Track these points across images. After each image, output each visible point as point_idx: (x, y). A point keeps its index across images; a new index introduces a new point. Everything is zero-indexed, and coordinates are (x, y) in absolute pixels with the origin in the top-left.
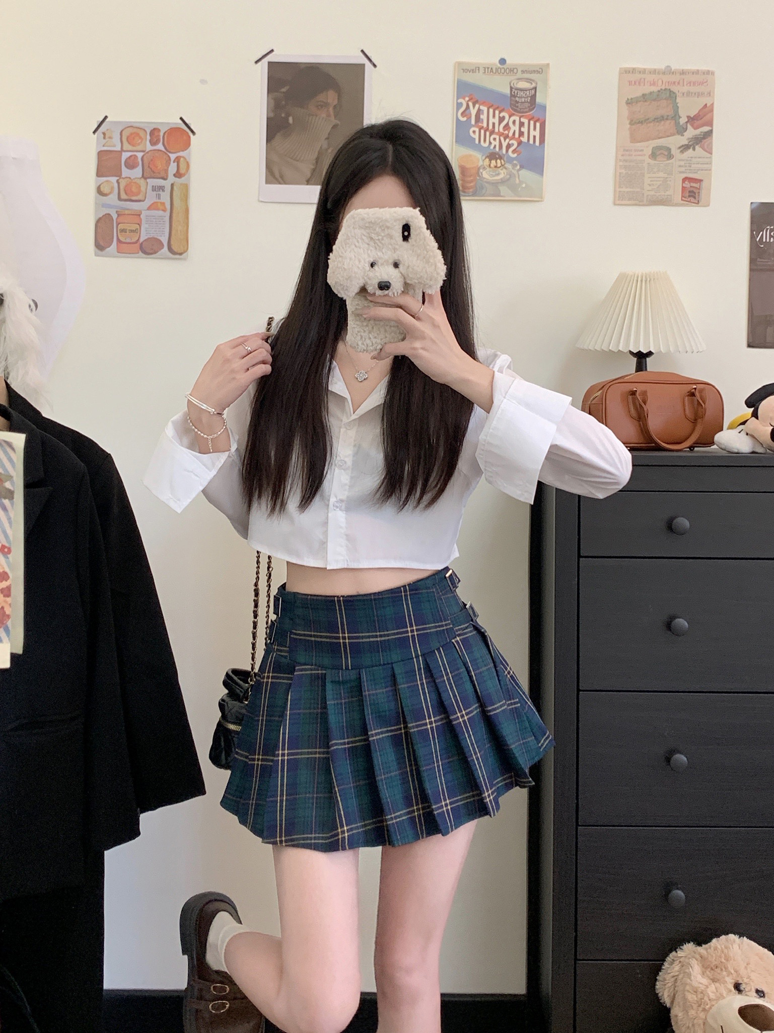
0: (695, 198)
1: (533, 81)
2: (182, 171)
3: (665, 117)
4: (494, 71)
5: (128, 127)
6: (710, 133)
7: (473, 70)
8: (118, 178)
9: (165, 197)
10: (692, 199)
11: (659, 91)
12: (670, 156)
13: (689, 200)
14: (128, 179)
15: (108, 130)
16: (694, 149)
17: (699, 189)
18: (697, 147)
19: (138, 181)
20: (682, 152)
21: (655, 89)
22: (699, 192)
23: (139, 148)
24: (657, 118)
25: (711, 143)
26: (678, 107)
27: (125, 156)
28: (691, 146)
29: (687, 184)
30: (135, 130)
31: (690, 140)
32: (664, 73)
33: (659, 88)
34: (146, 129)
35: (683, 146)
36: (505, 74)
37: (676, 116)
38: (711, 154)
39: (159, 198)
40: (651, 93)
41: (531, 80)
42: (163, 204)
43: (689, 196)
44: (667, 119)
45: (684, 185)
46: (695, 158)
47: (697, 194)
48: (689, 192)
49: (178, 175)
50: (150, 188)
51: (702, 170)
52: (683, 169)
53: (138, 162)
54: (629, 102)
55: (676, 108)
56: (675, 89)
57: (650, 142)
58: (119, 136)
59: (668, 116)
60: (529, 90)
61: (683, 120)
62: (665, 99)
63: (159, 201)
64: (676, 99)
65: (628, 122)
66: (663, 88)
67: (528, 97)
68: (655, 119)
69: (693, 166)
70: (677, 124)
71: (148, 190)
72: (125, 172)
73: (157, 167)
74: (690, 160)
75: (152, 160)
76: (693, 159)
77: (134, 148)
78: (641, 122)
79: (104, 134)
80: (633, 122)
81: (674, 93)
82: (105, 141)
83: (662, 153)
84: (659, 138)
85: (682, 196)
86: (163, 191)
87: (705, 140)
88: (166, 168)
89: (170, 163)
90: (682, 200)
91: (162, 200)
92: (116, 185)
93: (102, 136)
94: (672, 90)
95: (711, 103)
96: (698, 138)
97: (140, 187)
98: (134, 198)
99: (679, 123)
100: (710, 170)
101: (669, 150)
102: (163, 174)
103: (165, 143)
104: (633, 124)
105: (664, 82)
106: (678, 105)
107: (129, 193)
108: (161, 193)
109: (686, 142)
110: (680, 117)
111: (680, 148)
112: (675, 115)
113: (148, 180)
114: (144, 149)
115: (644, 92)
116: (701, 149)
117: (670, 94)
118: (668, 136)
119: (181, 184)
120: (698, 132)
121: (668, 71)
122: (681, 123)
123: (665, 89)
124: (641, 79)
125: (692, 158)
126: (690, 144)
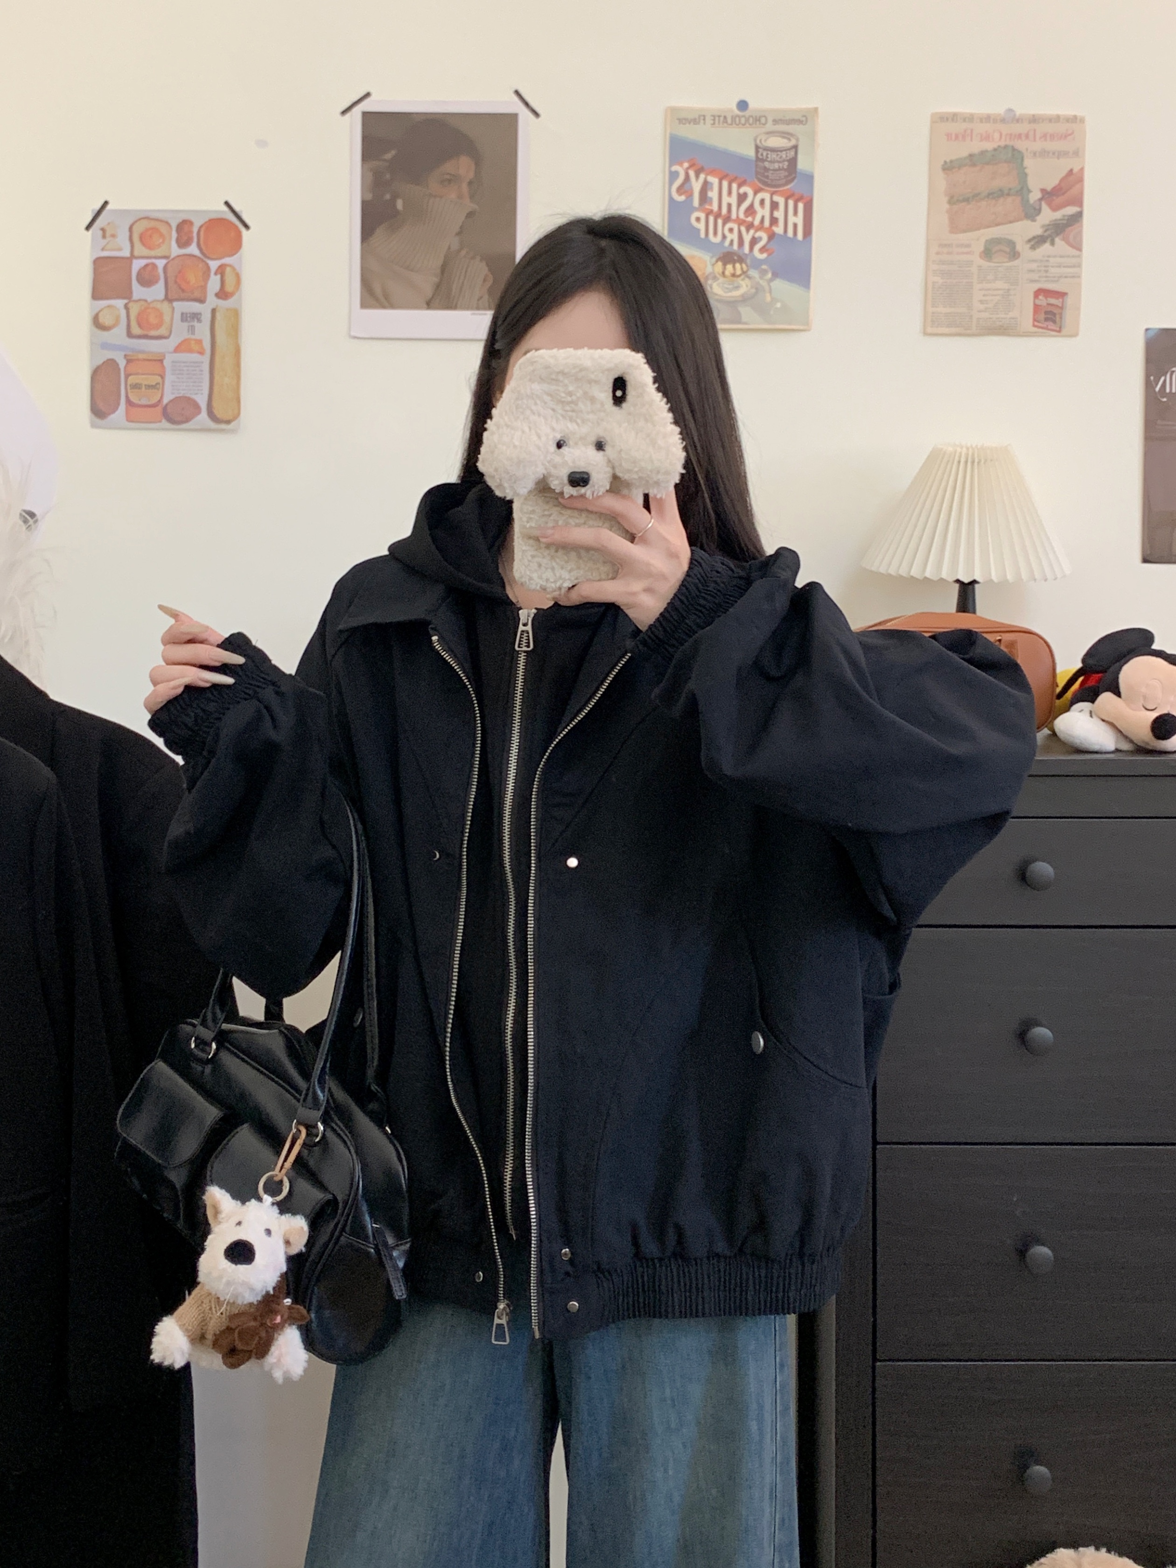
0: (1054, 322)
1: (792, 135)
2: (228, 288)
3: (1006, 192)
4: (729, 121)
5: (140, 219)
6: (1079, 216)
7: (695, 119)
8: (126, 301)
9: (202, 331)
10: (1051, 325)
11: (995, 150)
12: (1015, 256)
13: (1045, 326)
14: (143, 303)
15: (109, 224)
16: (1053, 244)
17: (1062, 308)
18: (1057, 240)
19: (159, 305)
20: (1033, 248)
21: (989, 146)
22: (1061, 314)
23: (159, 252)
24: (992, 194)
25: (1080, 233)
26: (1026, 175)
27: (137, 265)
28: (1047, 238)
29: (1042, 301)
30: (153, 224)
31: (1046, 228)
32: (1003, 120)
33: (995, 146)
34: (170, 221)
35: (1034, 238)
36: (747, 125)
37: (1023, 190)
38: (1080, 249)
39: (193, 333)
40: (983, 153)
41: (788, 133)
42: (199, 341)
43: (1046, 320)
44: (1008, 195)
45: (1038, 302)
46: (1055, 256)
47: (1058, 316)
48: (1046, 313)
49: (222, 294)
50: (177, 317)
51: (1066, 277)
52: (1035, 276)
53: (158, 276)
54: (948, 167)
55: (1023, 176)
56: (1020, 145)
57: (982, 231)
58: (128, 234)
59: (1010, 189)
60: (785, 150)
61: (1035, 196)
62: (1007, 162)
63: (191, 336)
64: (1022, 160)
65: (946, 200)
66: (1002, 144)
67: (784, 161)
68: (989, 194)
69: (1052, 270)
70: (1025, 202)
71: (175, 321)
72: (138, 291)
73: (188, 283)
74: (1047, 261)
75: (180, 272)
76: (1051, 259)
77: (153, 253)
78: (967, 200)
79: (103, 229)
80: (954, 200)
81: (1019, 152)
82: (105, 241)
83: (1001, 249)
84: (998, 225)
85: (1035, 320)
86: (199, 320)
87: (1070, 228)
88: (202, 283)
89: (209, 276)
90: (1034, 326)
91: (196, 336)
92: (124, 312)
93: (101, 233)
94: (1015, 147)
95: (1080, 167)
96: (1059, 224)
97: (162, 314)
98: (152, 333)
99: (1028, 201)
100: (1079, 277)
101: (1011, 244)
102: (196, 295)
103: (202, 242)
104: (954, 204)
105: (1003, 137)
106: (1027, 171)
107: (145, 325)
108: (196, 324)
109: (1039, 231)
110: (1029, 191)
111: (1029, 241)
112: (1022, 188)
113: (174, 304)
114: (167, 254)
115: (972, 152)
116: (1063, 243)
117: (1013, 155)
118: (1012, 222)
119: (227, 310)
120: (1058, 215)
121: (1011, 117)
122: (1031, 201)
123: (1006, 146)
124: (965, 131)
125: (1049, 256)
126: (1046, 234)
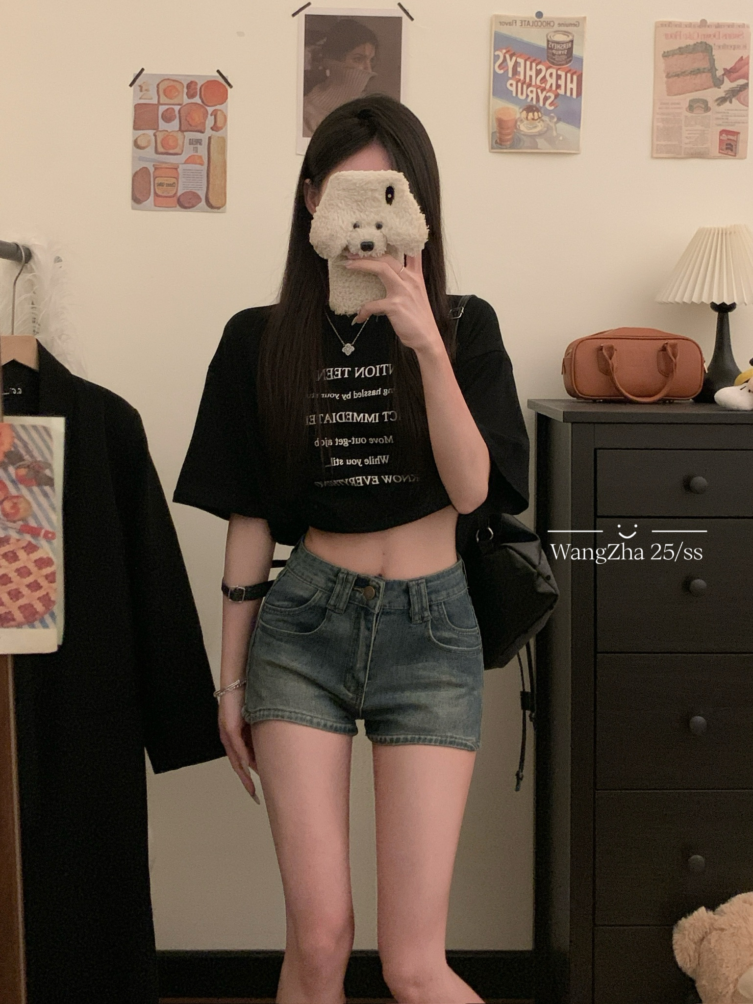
0: (732, 150)
1: (569, 33)
2: (219, 124)
4: (531, 24)
5: (164, 80)
6: (746, 86)
7: (510, 23)
8: (155, 131)
9: (202, 151)
10: (730, 152)
11: (695, 45)
12: (707, 109)
13: (726, 152)
14: (165, 132)
15: (144, 82)
16: (731, 102)
17: (736, 141)
18: (734, 100)
19: (175, 134)
20: (719, 105)
21: (691, 42)
22: (736, 145)
23: (176, 101)
24: (694, 71)
25: (747, 96)
26: (714, 60)
27: (162, 109)
28: (727, 98)
29: (725, 137)
30: (172, 83)
31: (727, 92)
32: (700, 26)
33: (695, 42)
34: (183, 82)
35: (719, 98)
36: (542, 27)
37: (712, 69)
38: (748, 106)
39: (197, 152)
40: (687, 46)
41: (567, 32)
42: (200, 157)
43: (727, 149)
44: (704, 72)
45: (722, 138)
46: (732, 110)
47: (734, 147)
48: (727, 144)
49: (215, 128)
50: (187, 141)
51: (739, 123)
52: (720, 122)
53: (175, 116)
54: (666, 55)
55: (712, 61)
56: (710, 42)
57: (688, 94)
58: (156, 89)
59: (704, 69)
60: (565, 43)
61: (719, 73)
62: (702, 52)
63: (195, 154)
64: (712, 51)
65: (664, 75)
66: (699, 41)
67: (565, 49)
68: (691, 72)
69: (731, 118)
70: (714, 76)
71: (185, 144)
72: (162, 125)
73: (194, 120)
74: (728, 113)
75: (189, 114)
76: (730, 112)
77: (172, 102)
78: (678, 76)
79: (140, 86)
80: (670, 75)
81: (710, 46)
82: (142, 93)
83: (699, 106)
84: (697, 91)
85: (720, 149)
86: (200, 144)
87: (741, 93)
88: (203, 121)
89: (207, 116)
90: (720, 152)
91: (199, 154)
92: (153, 138)
93: (139, 88)
94: (707, 43)
95: (747, 55)
96: (734, 90)
97: (177, 140)
98: (171, 151)
99: (716, 75)
100: (747, 123)
101: (705, 102)
102: (199, 128)
103: (202, 95)
104: (670, 77)
105: (700, 37)
106: (715, 57)
107: (166, 147)
108: (198, 146)
109: (723, 95)
110: (716, 70)
111: (717, 100)
113: (185, 133)
114: (181, 102)
115: (680, 46)
116: (737, 102)
117: (706, 48)
118: (705, 89)
119: (218, 138)
120: (734, 85)
121: (704, 24)
122: (718, 76)
123: (701, 43)
124: (677, 32)
125: (729, 110)
126: (727, 96)
